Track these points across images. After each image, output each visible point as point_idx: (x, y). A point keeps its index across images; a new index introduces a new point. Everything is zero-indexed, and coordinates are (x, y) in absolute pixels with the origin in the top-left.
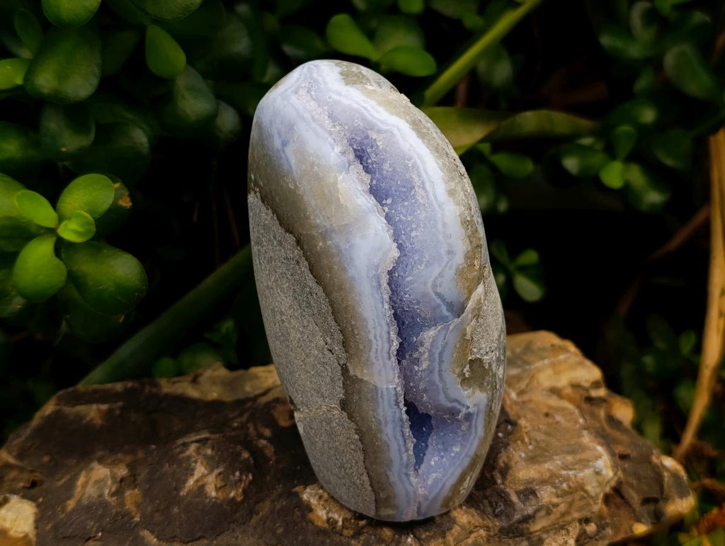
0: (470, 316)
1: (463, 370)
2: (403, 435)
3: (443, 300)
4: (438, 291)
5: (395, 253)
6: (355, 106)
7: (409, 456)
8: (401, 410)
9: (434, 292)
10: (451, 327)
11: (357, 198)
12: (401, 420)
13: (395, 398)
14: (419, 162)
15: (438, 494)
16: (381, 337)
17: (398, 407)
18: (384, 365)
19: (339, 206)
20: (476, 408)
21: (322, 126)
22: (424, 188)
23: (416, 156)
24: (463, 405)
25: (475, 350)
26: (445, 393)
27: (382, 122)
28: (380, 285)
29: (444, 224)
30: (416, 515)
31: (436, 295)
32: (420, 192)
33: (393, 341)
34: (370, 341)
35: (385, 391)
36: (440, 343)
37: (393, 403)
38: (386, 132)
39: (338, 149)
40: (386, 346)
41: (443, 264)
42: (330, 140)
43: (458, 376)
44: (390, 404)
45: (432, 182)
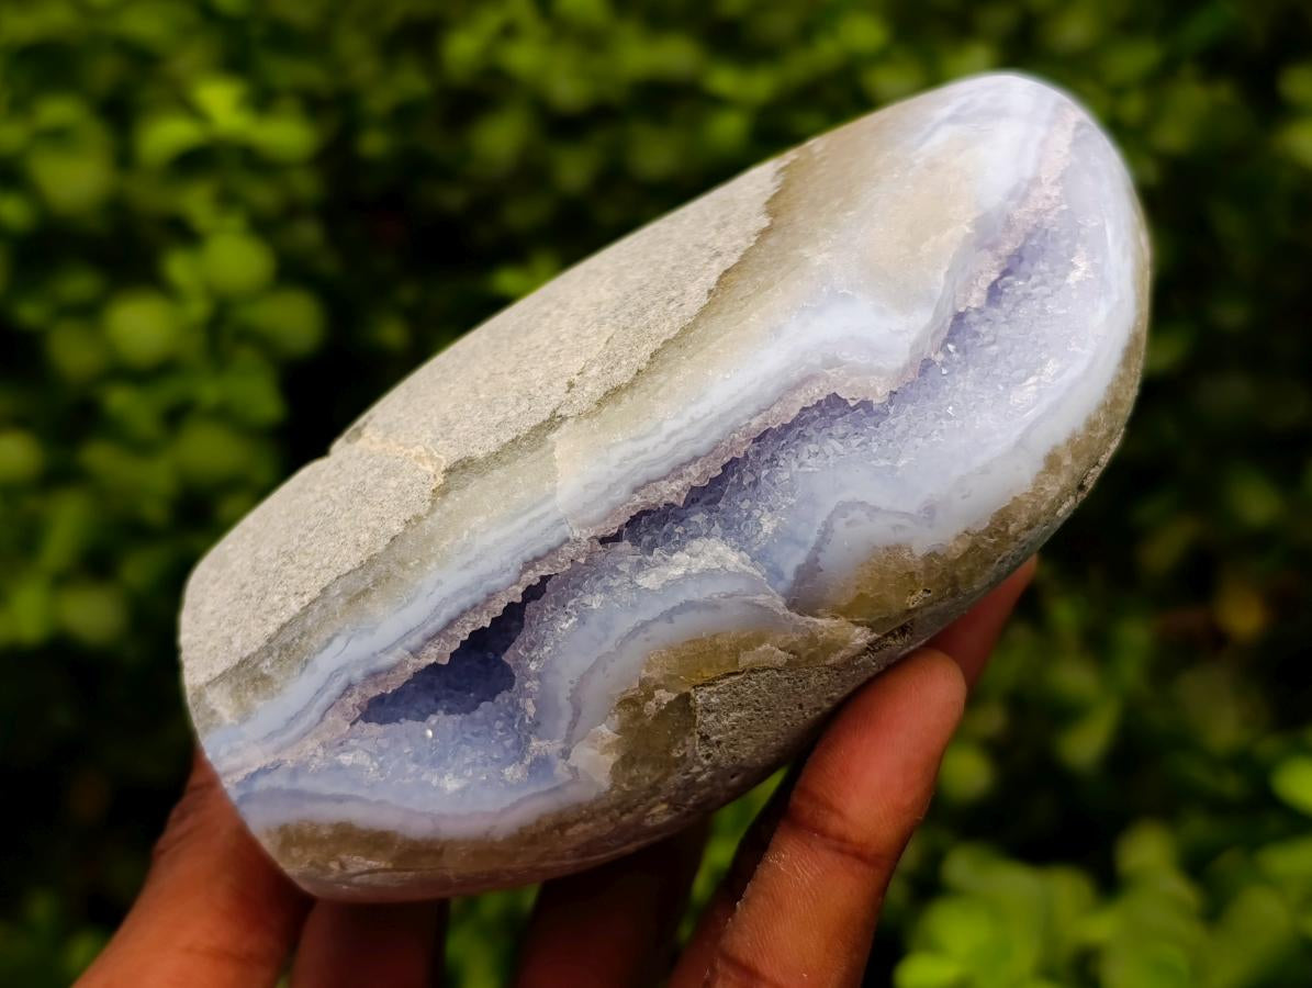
0: (795, 637)
1: (657, 687)
2: (450, 624)
3: (819, 547)
4: (835, 525)
5: (879, 391)
8: (515, 586)
9: (830, 517)
12: (490, 598)
13: (540, 554)
17: (522, 572)
20: (569, 777)
24: (568, 739)
25: (714, 698)
29: (985, 470)
30: (239, 777)
31: (825, 524)
33: (676, 481)
35: (550, 519)
36: (716, 589)
37: (527, 554)
41: (899, 507)
43: (643, 683)
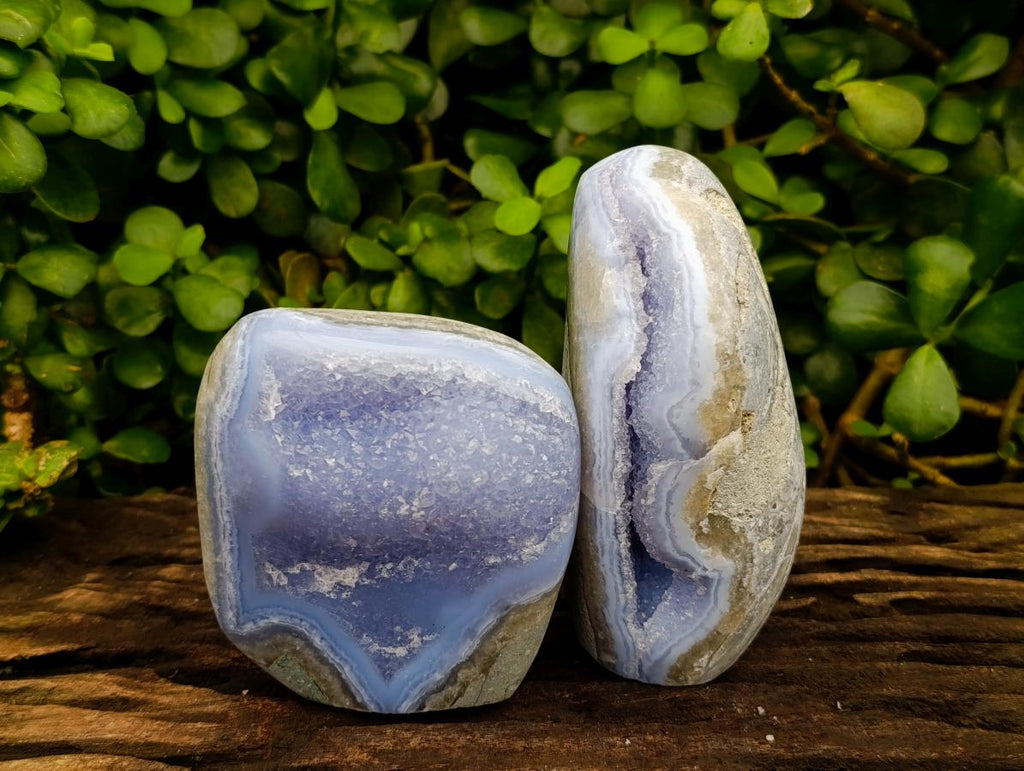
0: (713, 463)
1: (698, 523)
2: (621, 573)
3: (679, 434)
4: (675, 422)
5: (637, 367)
6: (646, 200)
7: (626, 599)
8: (620, 542)
9: (669, 422)
10: (685, 468)
11: (617, 297)
12: (619, 554)
13: (614, 527)
14: (686, 275)
15: (663, 658)
16: (605, 453)
17: (618, 538)
18: (606, 486)
19: (597, 302)
20: (717, 574)
21: (608, 215)
22: (682, 305)
23: (685, 268)
24: (699, 565)
25: (720, 505)
26: (673, 541)
27: (665, 223)
28: (612, 397)
29: (694, 350)
30: (637, 674)
31: (671, 425)
32: (678, 308)
33: (617, 462)
34: (594, 454)
35: (603, 514)
36: (670, 480)
37: (612, 532)
38: (665, 234)
39: (617, 242)
40: (610, 465)
41: (684, 394)
42: (612, 230)
43: (693, 528)
44: (608, 534)
45: (694, 301)
